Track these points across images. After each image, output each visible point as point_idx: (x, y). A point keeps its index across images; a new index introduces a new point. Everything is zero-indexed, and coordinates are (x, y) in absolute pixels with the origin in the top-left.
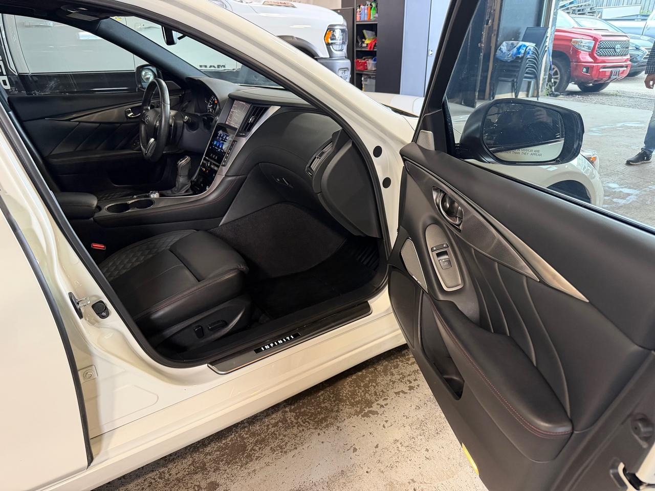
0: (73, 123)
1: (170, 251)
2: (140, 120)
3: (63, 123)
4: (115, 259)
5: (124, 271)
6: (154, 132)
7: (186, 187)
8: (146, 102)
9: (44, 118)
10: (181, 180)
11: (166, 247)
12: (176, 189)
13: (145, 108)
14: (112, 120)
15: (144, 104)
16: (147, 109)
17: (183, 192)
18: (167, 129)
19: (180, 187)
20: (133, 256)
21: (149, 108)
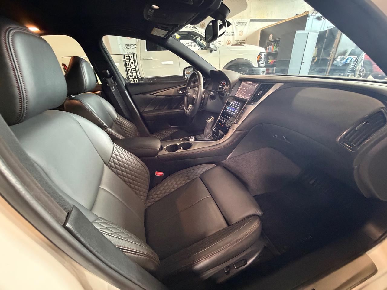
0: (153, 96)
1: (200, 178)
2: (185, 95)
3: (149, 96)
4: (168, 182)
5: (173, 190)
6: (192, 101)
7: (209, 135)
8: (189, 85)
9: (141, 94)
10: (207, 130)
11: (198, 175)
12: (204, 136)
13: (188, 88)
14: (171, 94)
15: (188, 86)
16: (189, 89)
17: (208, 138)
18: (200, 100)
19: (206, 135)
20: (179, 181)
21: (190, 88)
